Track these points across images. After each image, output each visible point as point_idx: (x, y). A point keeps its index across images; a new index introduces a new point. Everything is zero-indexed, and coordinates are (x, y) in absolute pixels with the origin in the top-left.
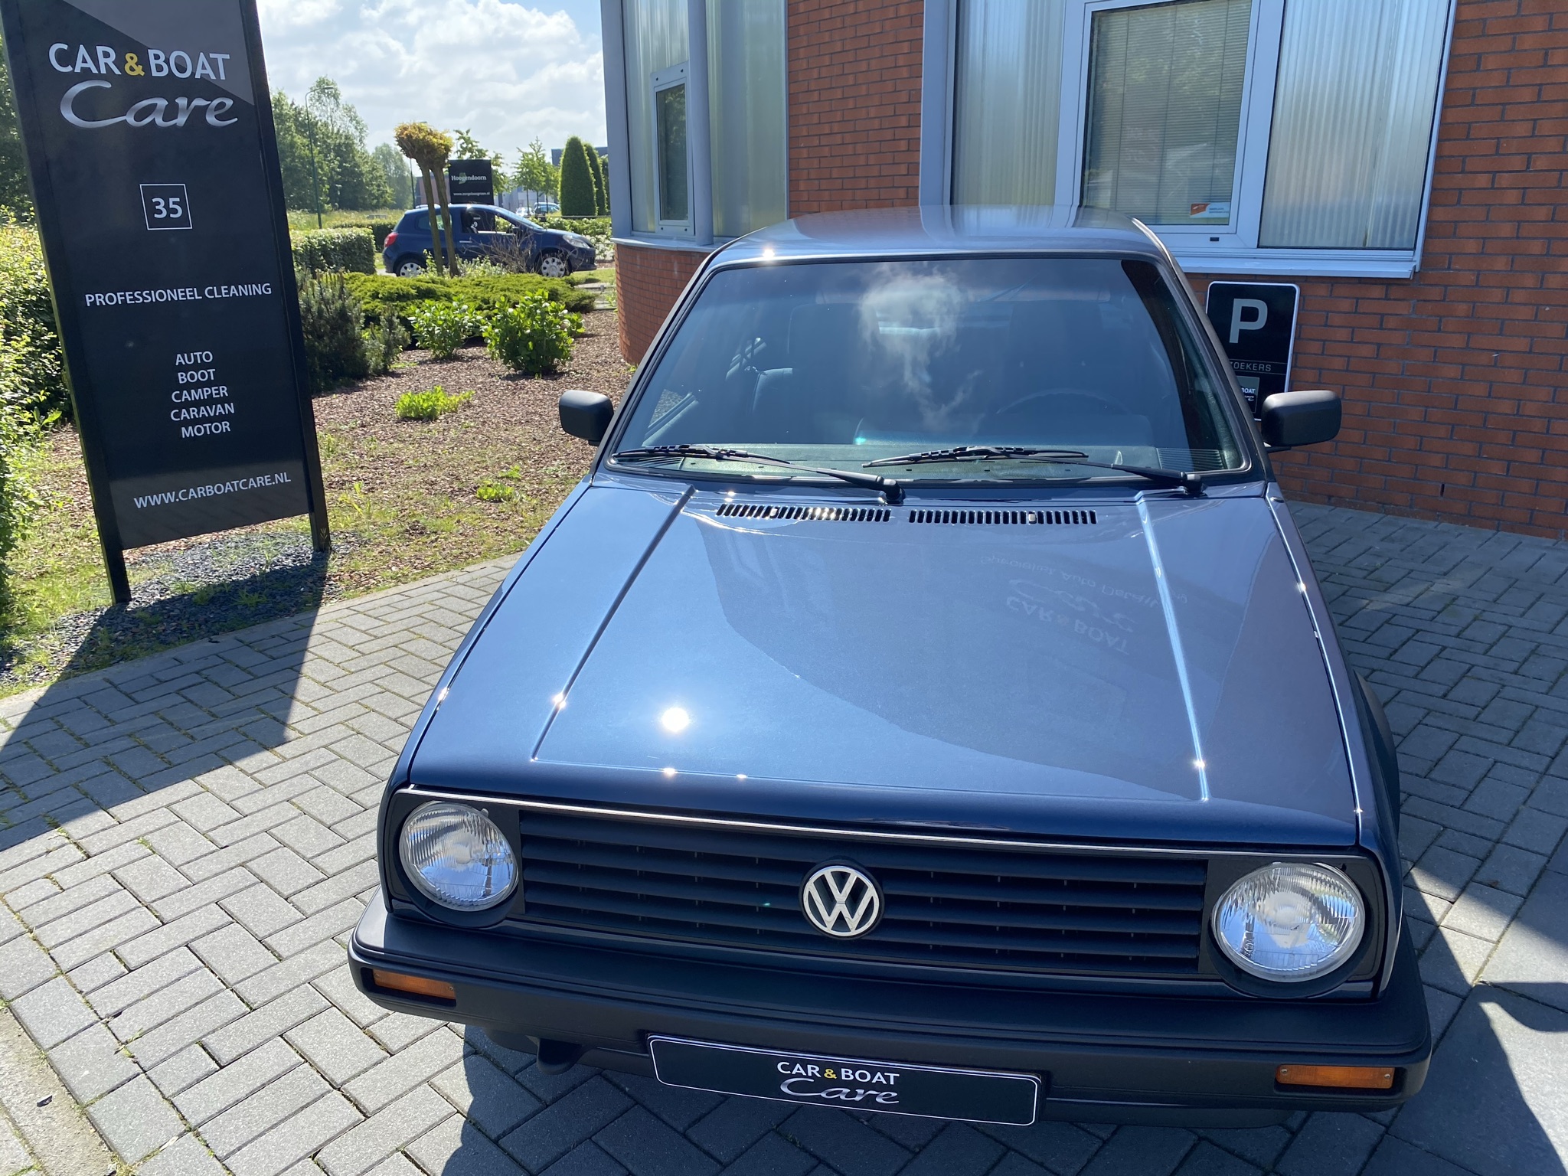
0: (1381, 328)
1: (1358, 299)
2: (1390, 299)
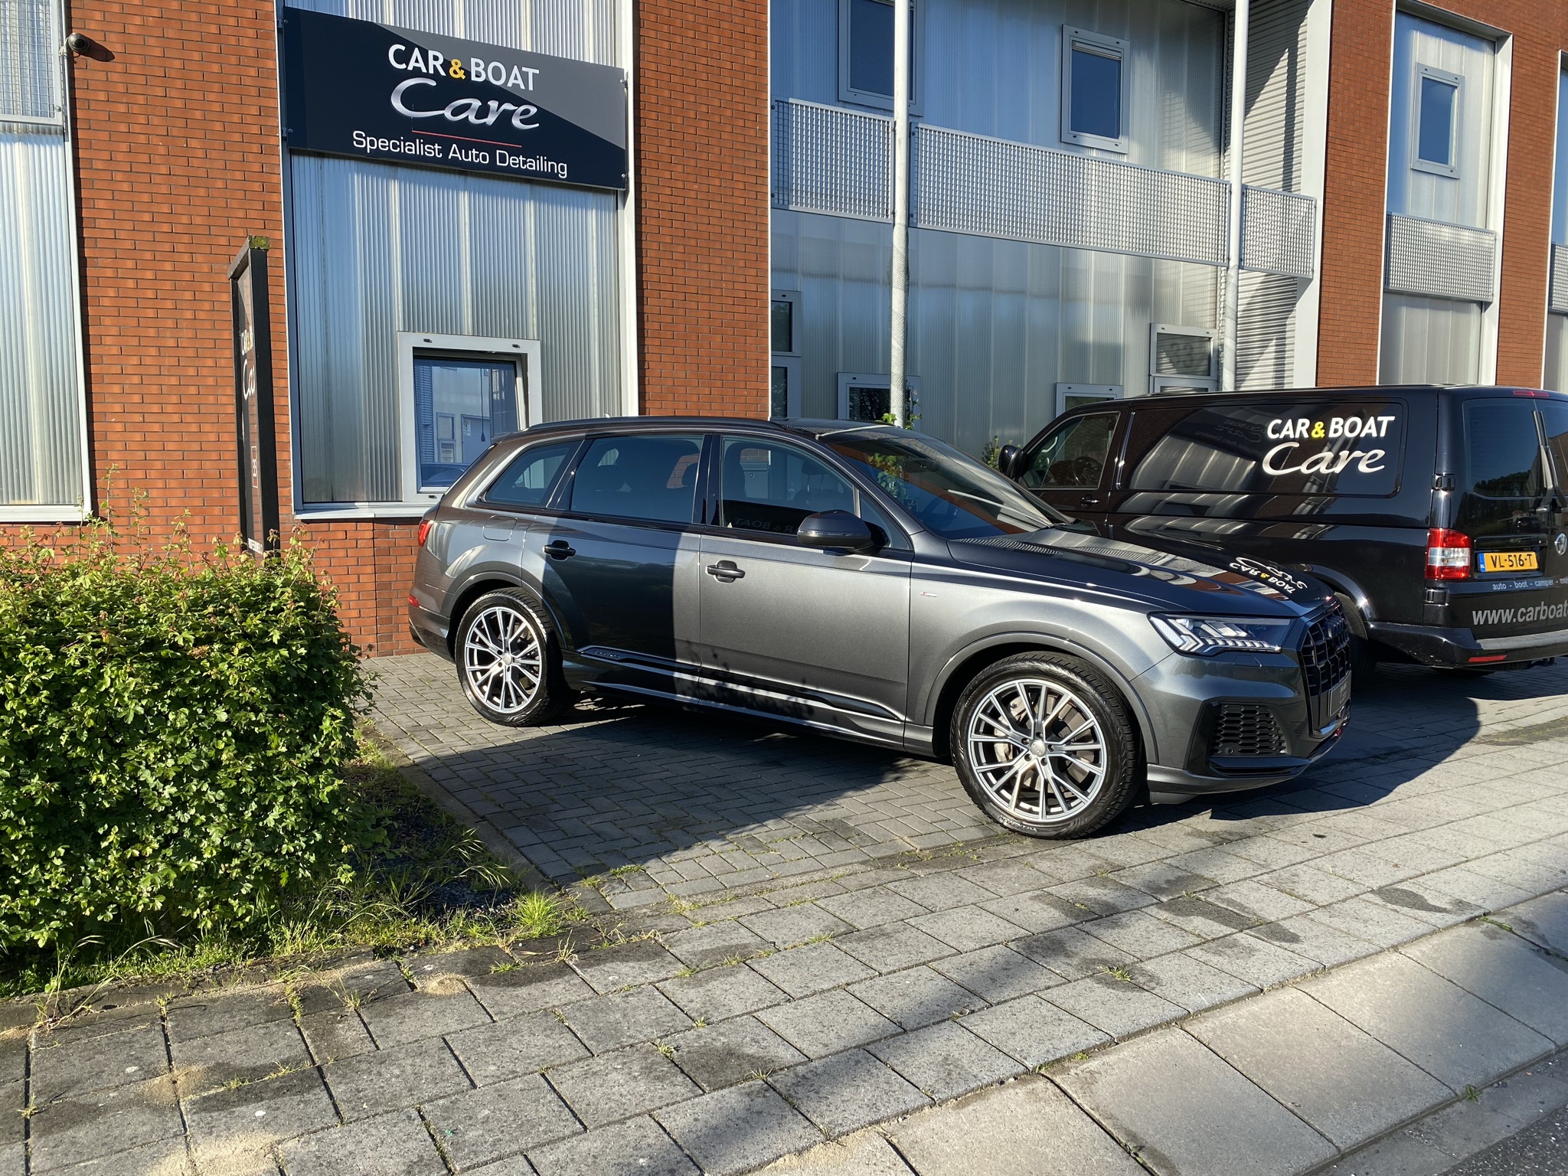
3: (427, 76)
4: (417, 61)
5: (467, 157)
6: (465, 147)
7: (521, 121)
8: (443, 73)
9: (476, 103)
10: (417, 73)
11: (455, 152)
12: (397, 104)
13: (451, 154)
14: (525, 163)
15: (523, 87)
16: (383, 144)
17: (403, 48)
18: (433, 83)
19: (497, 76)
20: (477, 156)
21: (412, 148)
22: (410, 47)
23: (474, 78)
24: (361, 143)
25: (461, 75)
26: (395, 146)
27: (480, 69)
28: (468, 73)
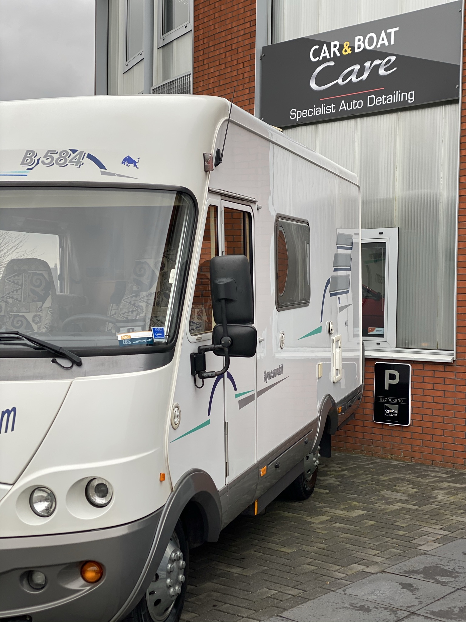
0: (444, 384)
1: (434, 371)
2: (446, 371)
3: (330, 60)
4: (325, 53)
5: (349, 107)
6: (348, 100)
7: (386, 70)
8: (338, 54)
9: (357, 67)
10: (325, 60)
11: (343, 106)
12: (313, 85)
13: (341, 108)
14: (385, 99)
15: (387, 44)
16: (305, 113)
17: (317, 47)
18: (332, 63)
19: (370, 44)
20: (356, 104)
21: (320, 111)
22: (321, 44)
23: (357, 50)
24: (293, 116)
25: (349, 51)
26: (310, 113)
27: (361, 43)
28: (353, 49)
